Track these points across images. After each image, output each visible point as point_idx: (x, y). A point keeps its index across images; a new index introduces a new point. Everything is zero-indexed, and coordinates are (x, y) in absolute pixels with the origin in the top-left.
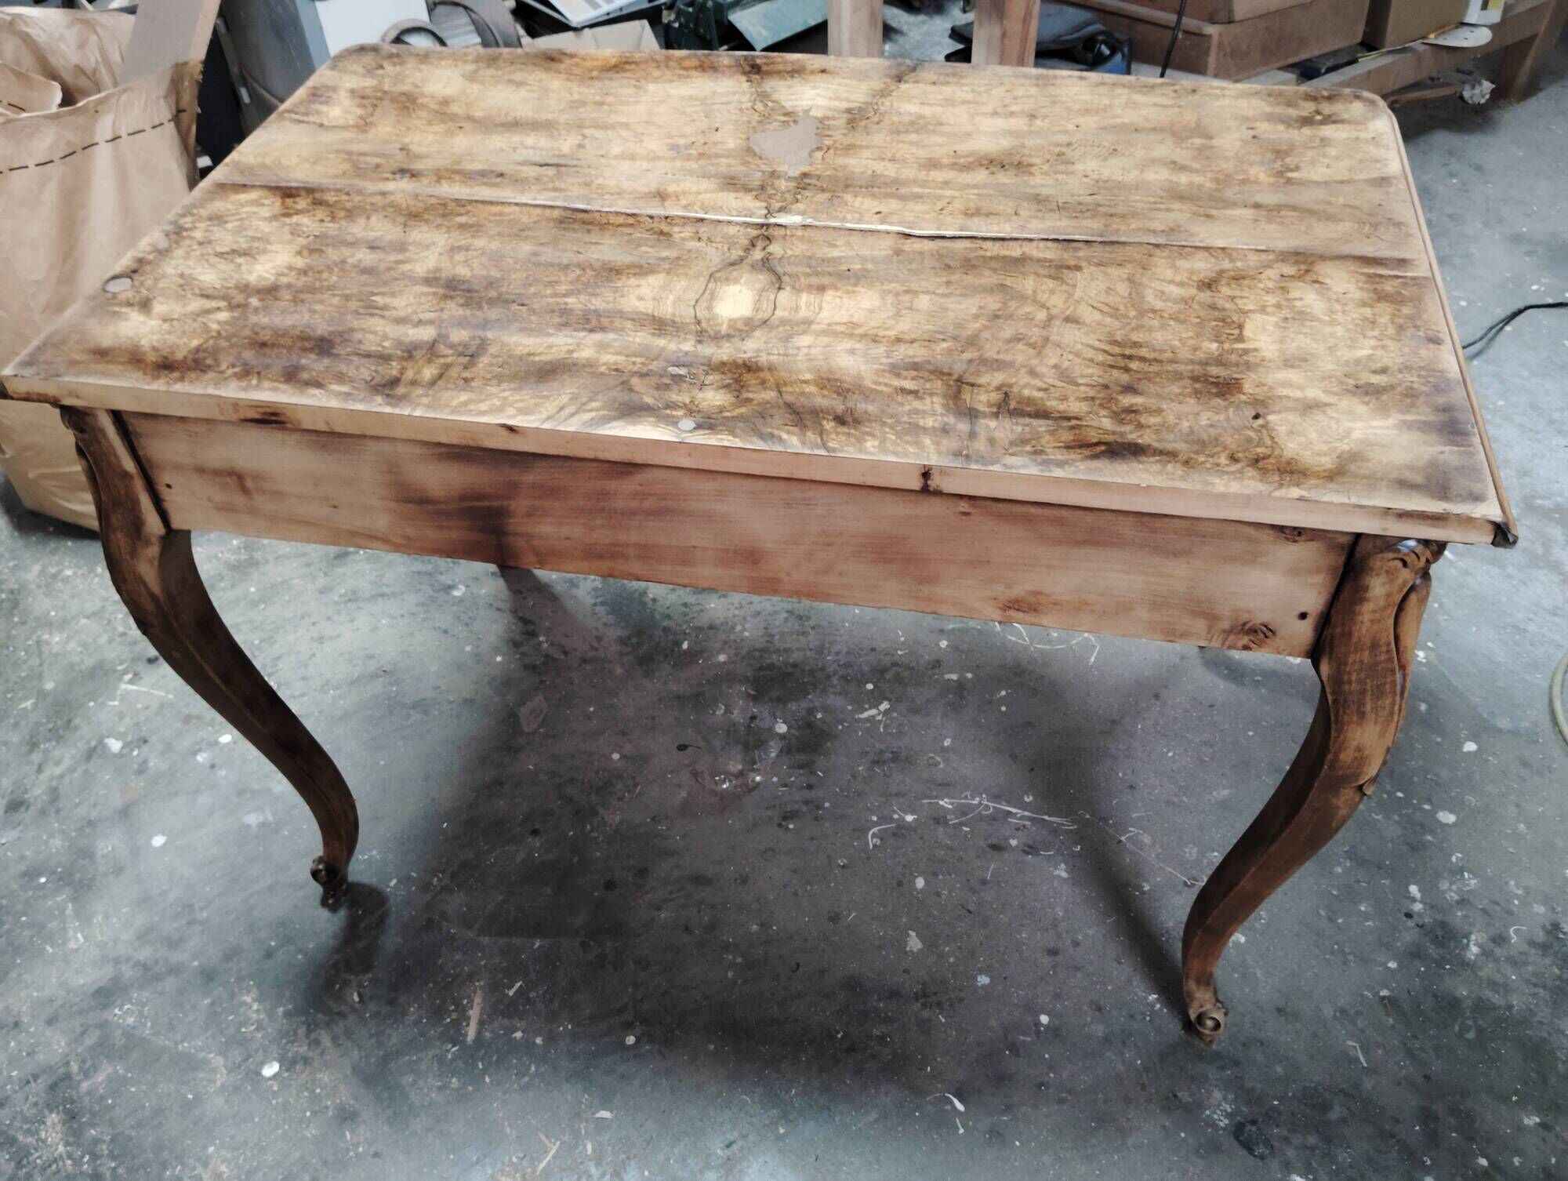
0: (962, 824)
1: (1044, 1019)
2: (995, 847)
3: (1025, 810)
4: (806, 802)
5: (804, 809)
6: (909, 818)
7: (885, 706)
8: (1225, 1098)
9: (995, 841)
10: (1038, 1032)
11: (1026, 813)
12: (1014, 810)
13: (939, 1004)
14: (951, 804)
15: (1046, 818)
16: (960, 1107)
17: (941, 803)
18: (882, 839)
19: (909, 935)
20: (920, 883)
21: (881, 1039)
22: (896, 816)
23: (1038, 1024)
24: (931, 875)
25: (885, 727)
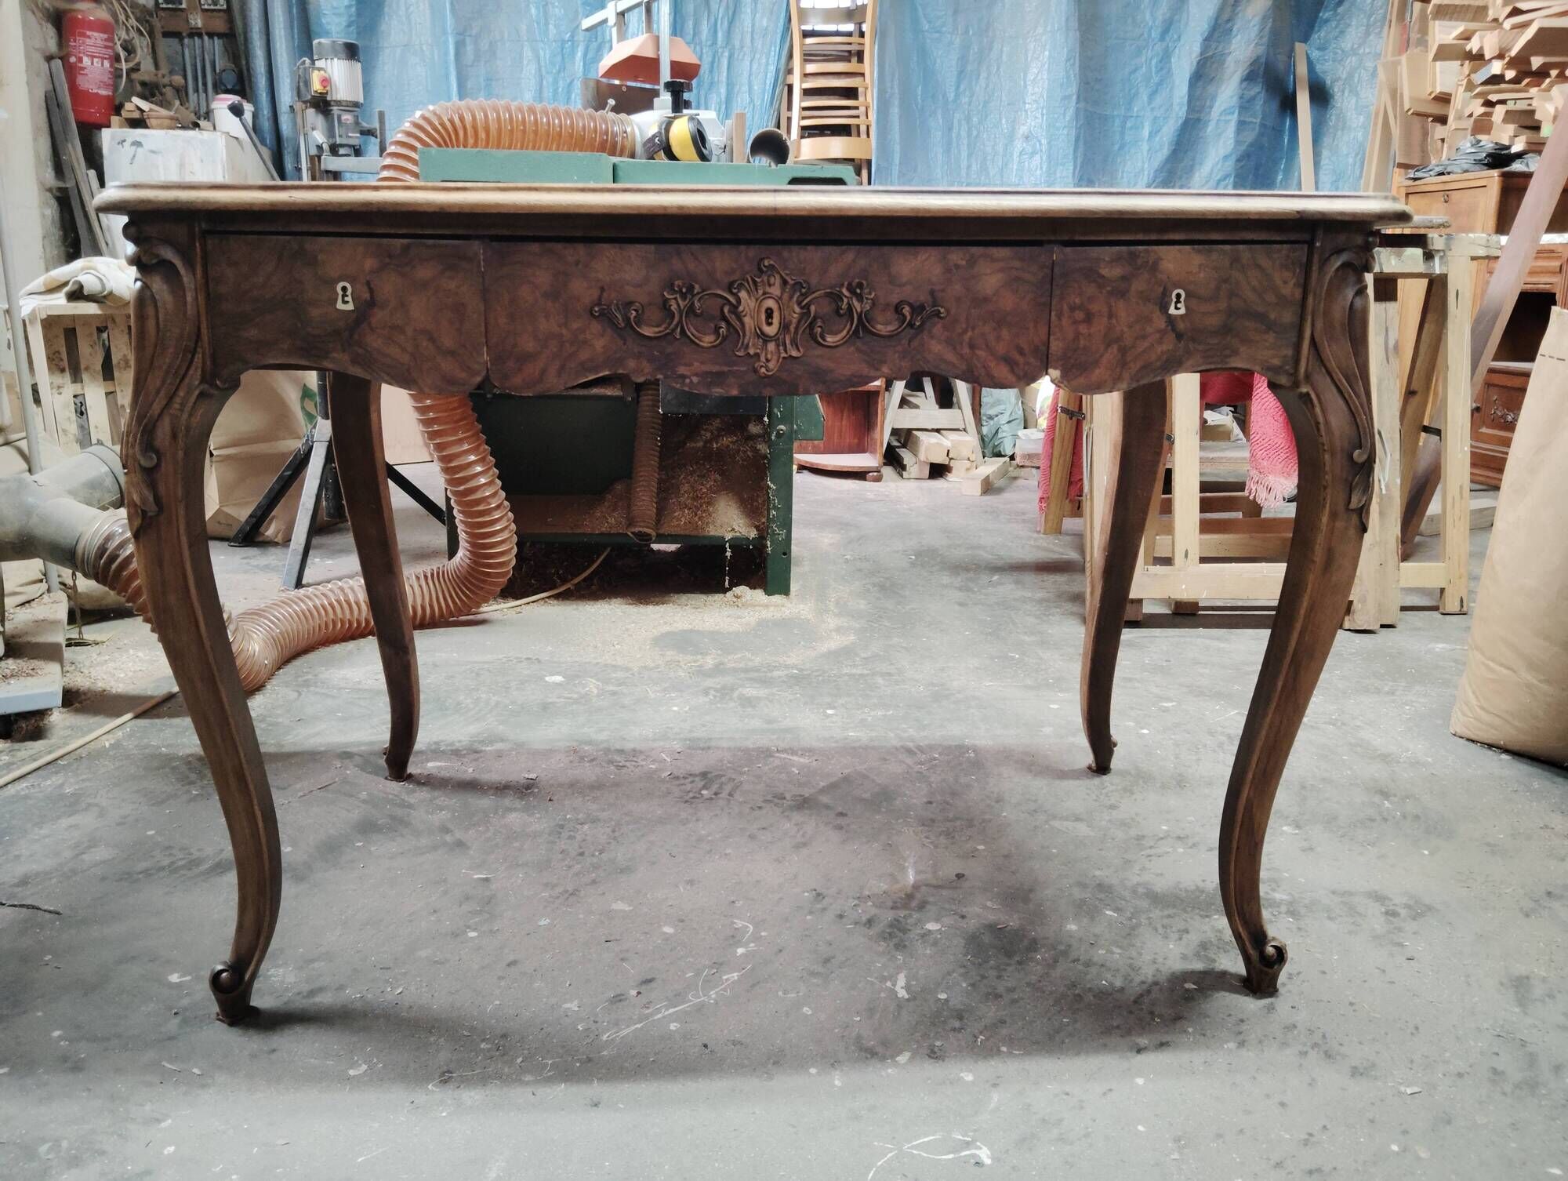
0: (698, 974)
1: (473, 934)
2: (650, 981)
3: (664, 1017)
4: (824, 909)
5: (819, 906)
6: (740, 951)
7: (902, 993)
8: (283, 982)
9: (653, 985)
10: (469, 927)
11: (660, 1016)
12: (671, 1011)
13: (558, 897)
14: (727, 980)
15: (639, 1026)
16: (476, 877)
17: (735, 974)
18: (736, 929)
19: (630, 906)
20: (668, 930)
21: (570, 867)
22: (752, 945)
23: (475, 930)
24: (667, 938)
25: (872, 983)
